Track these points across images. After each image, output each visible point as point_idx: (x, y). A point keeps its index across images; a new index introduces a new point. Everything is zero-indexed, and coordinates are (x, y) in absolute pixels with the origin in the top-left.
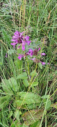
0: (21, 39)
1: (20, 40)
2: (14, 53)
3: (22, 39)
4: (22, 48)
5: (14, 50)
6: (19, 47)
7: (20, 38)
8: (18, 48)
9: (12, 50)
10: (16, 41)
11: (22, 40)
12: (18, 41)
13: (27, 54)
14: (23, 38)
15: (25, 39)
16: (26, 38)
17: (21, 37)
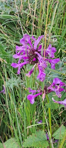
0: (36, 52)
1: (34, 54)
2: (18, 86)
3: (39, 52)
4: (39, 74)
5: (18, 79)
6: (31, 72)
7: (33, 51)
8: (27, 75)
9: (15, 80)
10: (25, 58)
11: (38, 54)
12: (29, 57)
13: (50, 90)
14: (42, 50)
15: (47, 54)
16: (48, 50)
17: (37, 49)
